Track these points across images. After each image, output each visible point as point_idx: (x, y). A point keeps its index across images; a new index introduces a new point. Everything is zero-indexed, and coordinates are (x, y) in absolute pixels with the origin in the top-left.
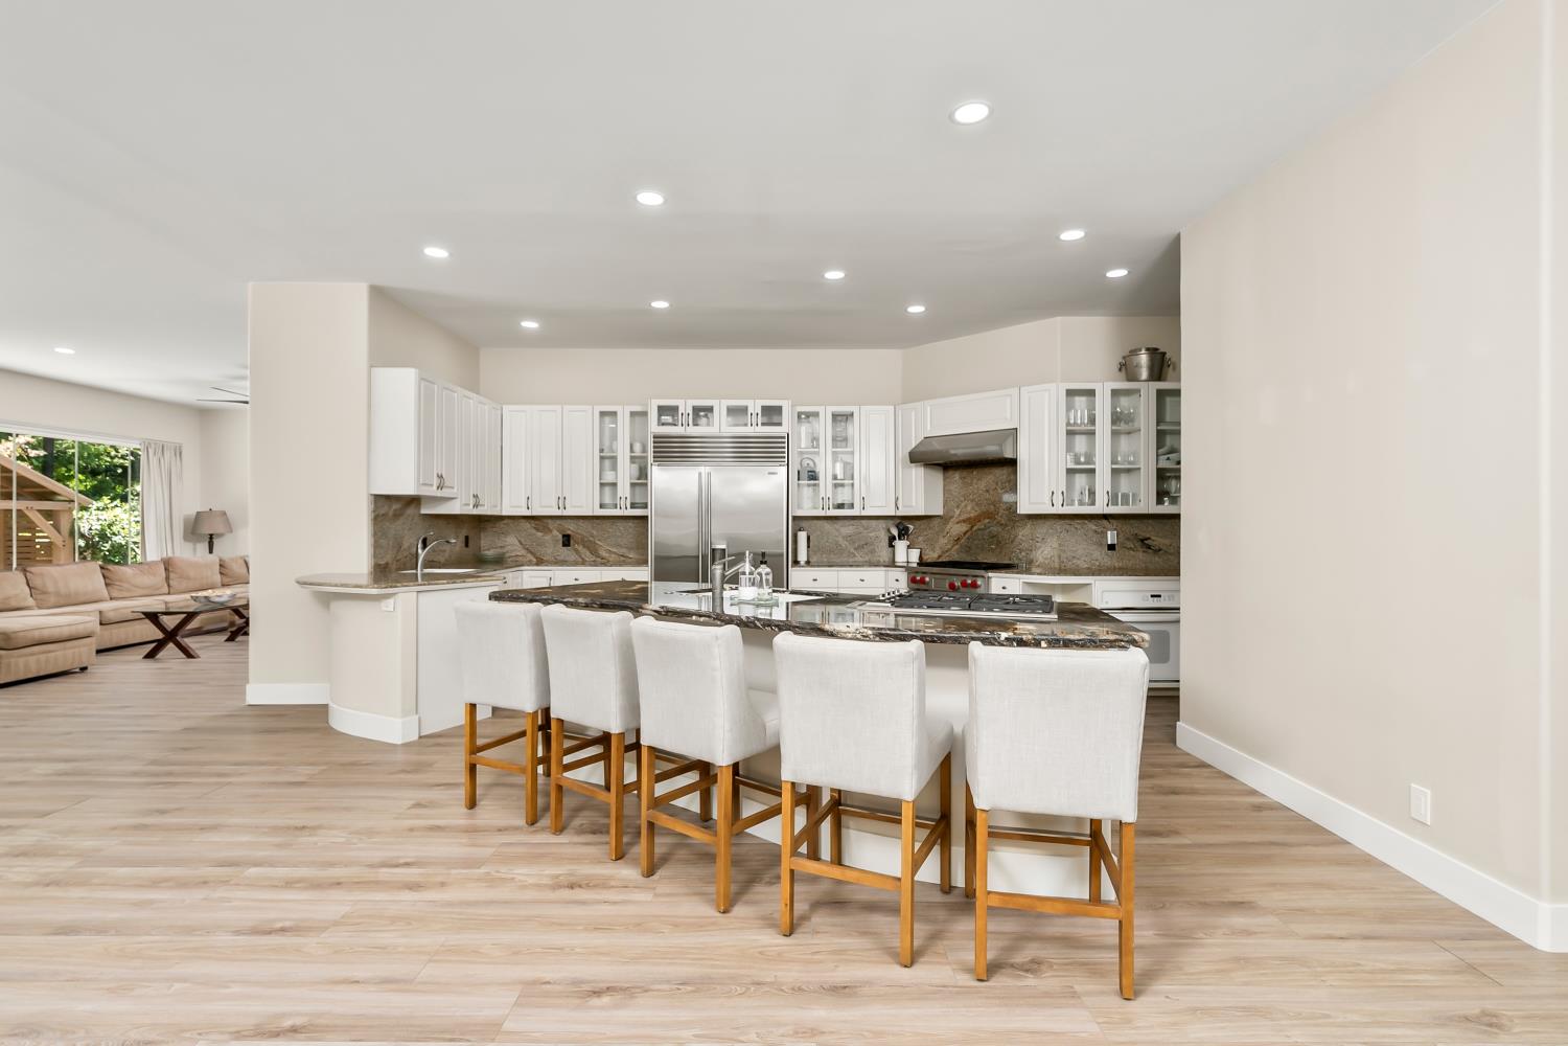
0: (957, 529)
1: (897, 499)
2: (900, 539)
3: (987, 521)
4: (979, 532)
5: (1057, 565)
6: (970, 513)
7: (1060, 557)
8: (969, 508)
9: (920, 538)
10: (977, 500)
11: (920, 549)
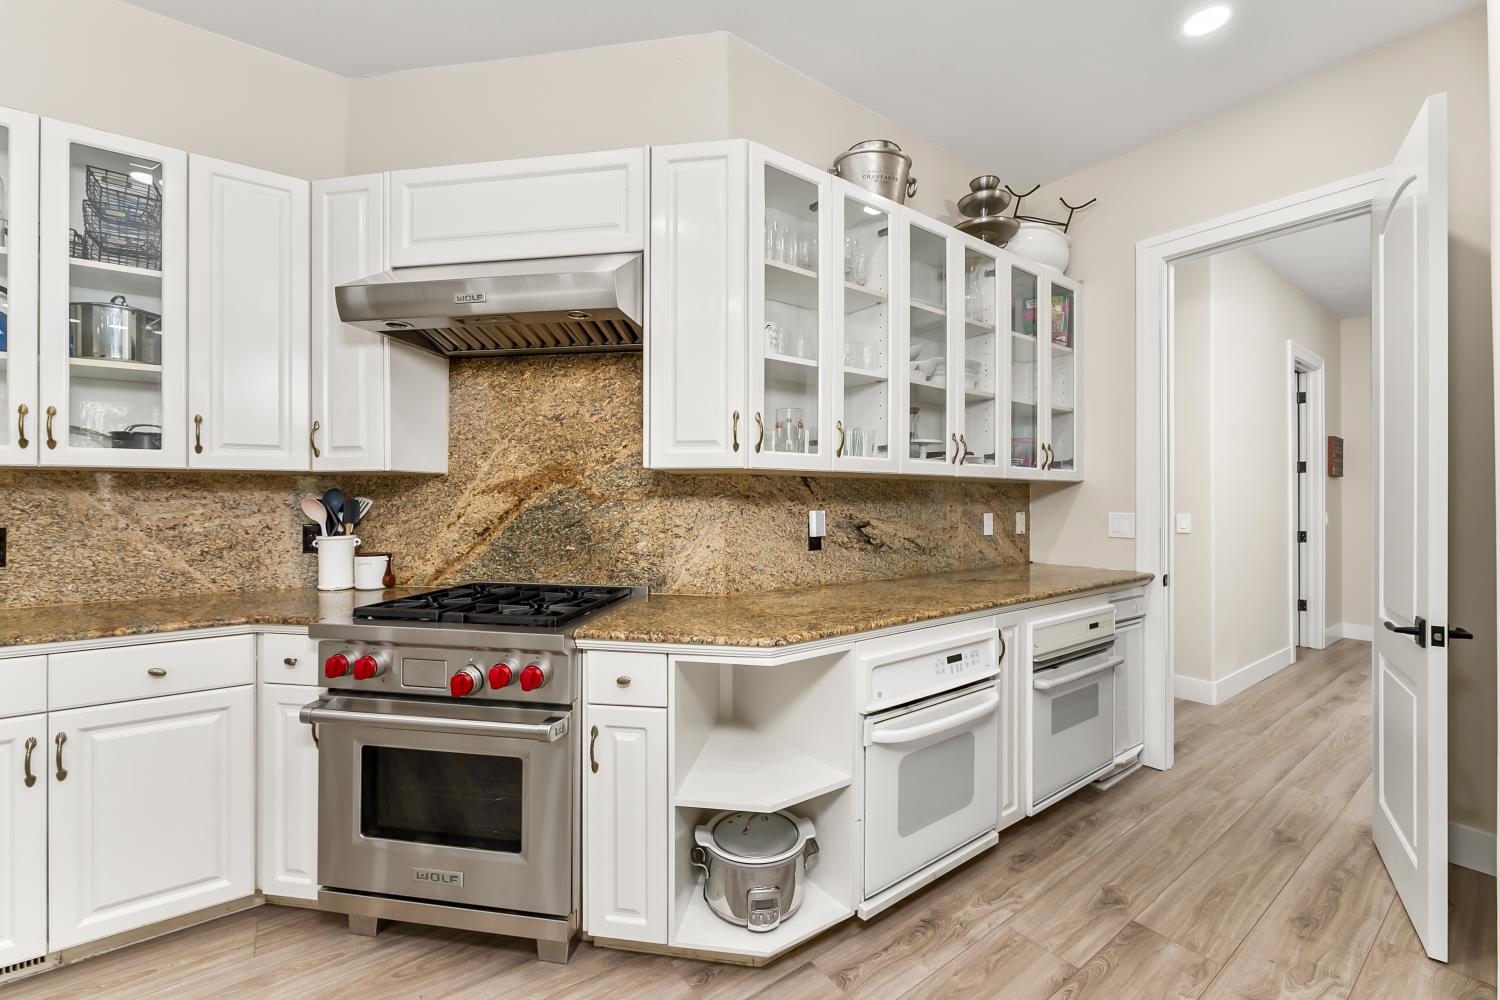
0: (483, 507)
1: (315, 428)
2: (332, 529)
3: (556, 487)
5: (721, 590)
6: (514, 467)
7: (727, 568)
8: (513, 457)
9: (391, 530)
10: (532, 438)
11: (389, 555)
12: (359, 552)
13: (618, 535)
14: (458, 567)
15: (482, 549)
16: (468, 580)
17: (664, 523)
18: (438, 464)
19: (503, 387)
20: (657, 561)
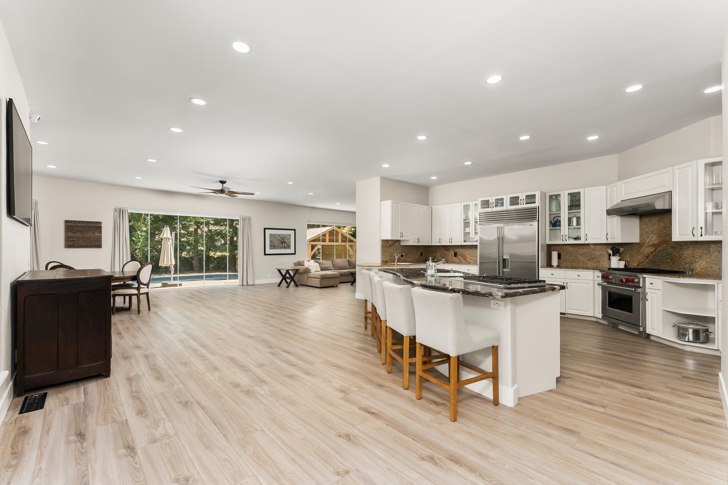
0: (648, 250)
1: (607, 234)
2: (613, 256)
3: (664, 245)
4: (660, 252)
6: (655, 241)
9: (627, 255)
10: (659, 233)
11: (626, 261)
12: (620, 260)
13: (680, 258)
14: (642, 264)
15: (647, 260)
16: (644, 267)
17: (693, 254)
18: (636, 240)
19: (652, 221)
20: (691, 264)
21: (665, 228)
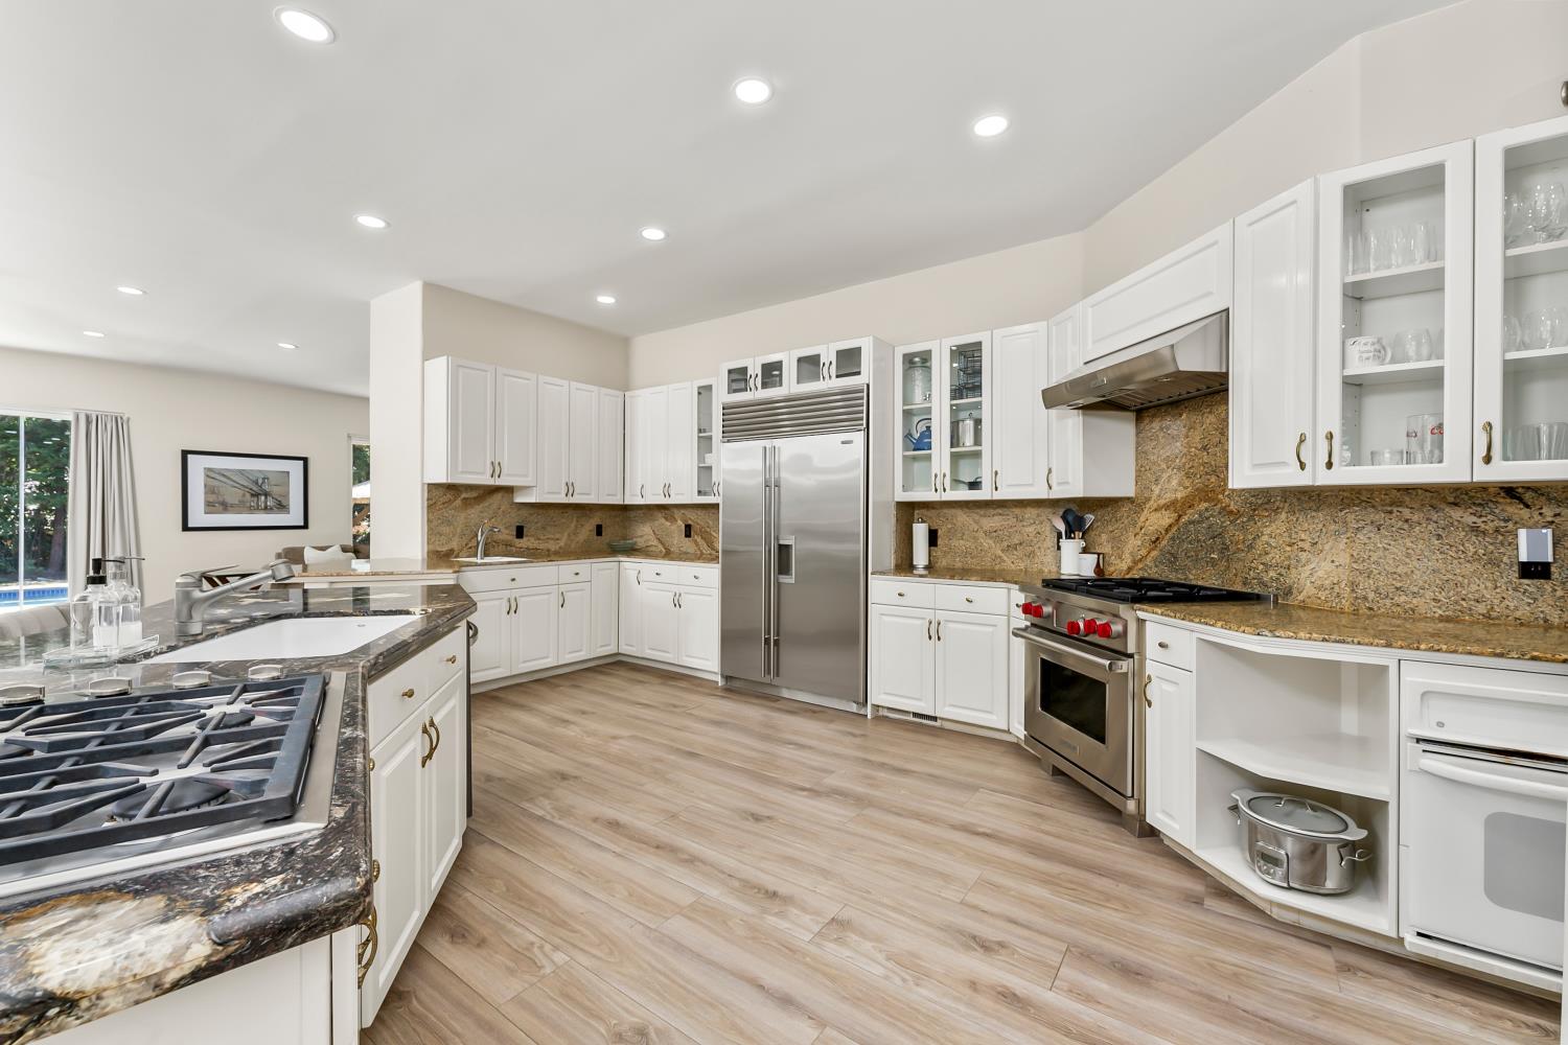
0: (1157, 521)
1: (1050, 471)
2: (1068, 537)
3: (1206, 505)
4: (1192, 528)
5: (1346, 605)
6: (1176, 491)
7: (1353, 585)
10: (1187, 466)
11: (1099, 554)
12: (1085, 551)
13: (1250, 547)
14: (1140, 566)
15: (1154, 553)
16: (1148, 574)
17: (1290, 537)
18: (1127, 489)
19: (1168, 429)
20: (1283, 571)
21: (1205, 448)
